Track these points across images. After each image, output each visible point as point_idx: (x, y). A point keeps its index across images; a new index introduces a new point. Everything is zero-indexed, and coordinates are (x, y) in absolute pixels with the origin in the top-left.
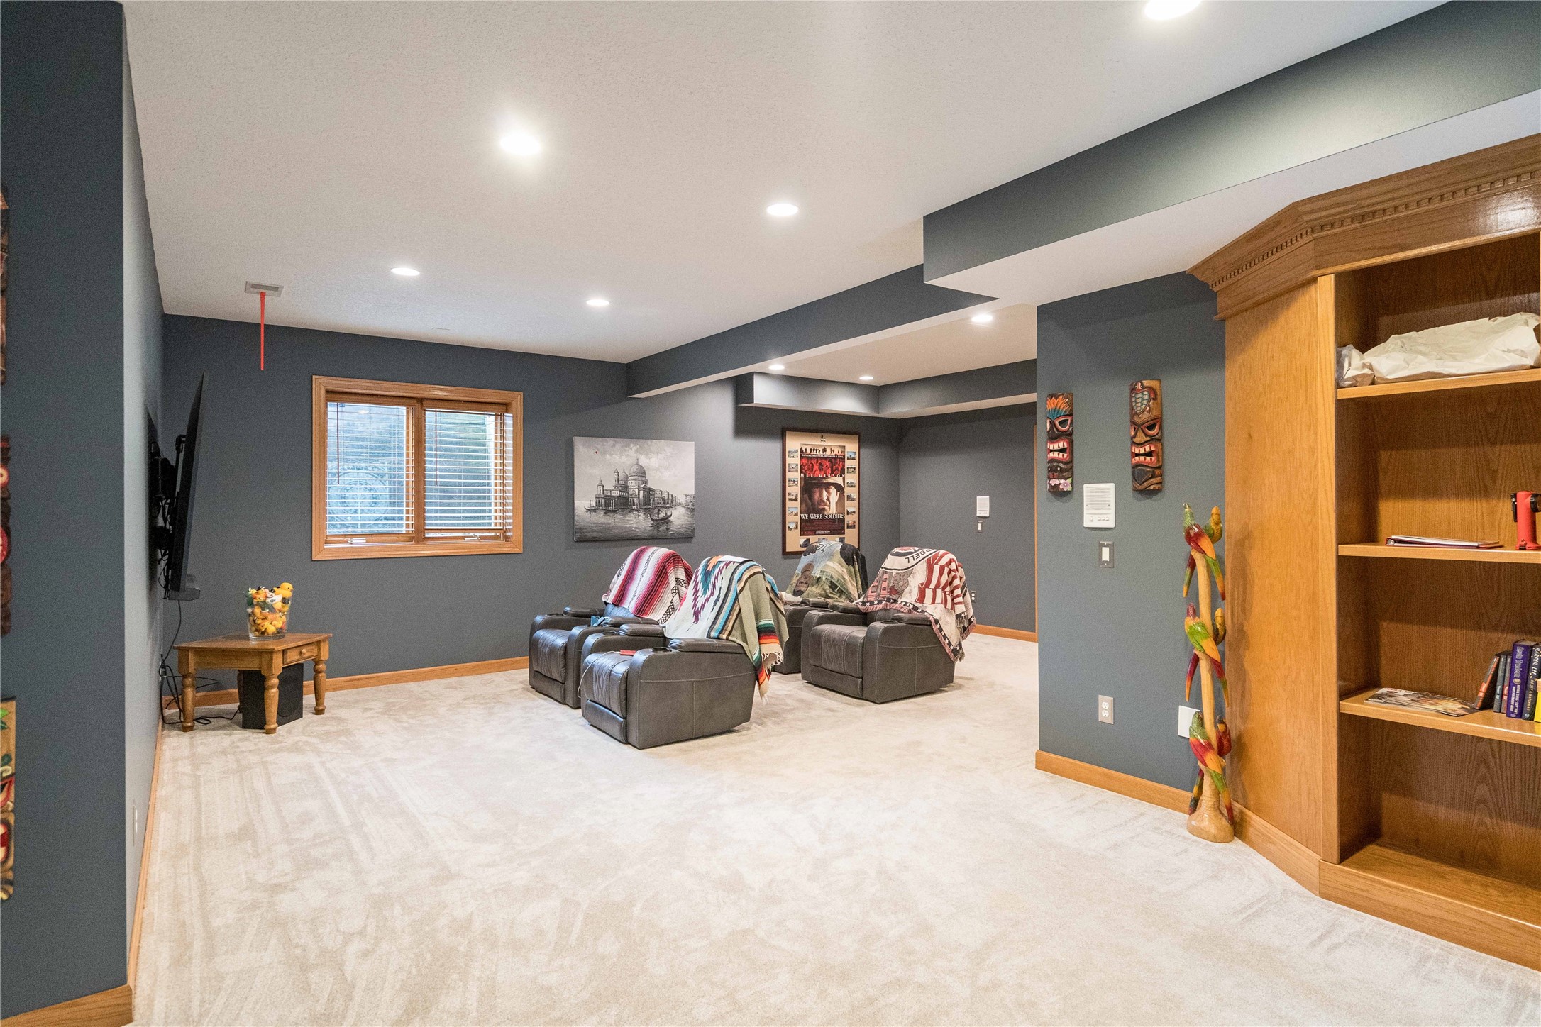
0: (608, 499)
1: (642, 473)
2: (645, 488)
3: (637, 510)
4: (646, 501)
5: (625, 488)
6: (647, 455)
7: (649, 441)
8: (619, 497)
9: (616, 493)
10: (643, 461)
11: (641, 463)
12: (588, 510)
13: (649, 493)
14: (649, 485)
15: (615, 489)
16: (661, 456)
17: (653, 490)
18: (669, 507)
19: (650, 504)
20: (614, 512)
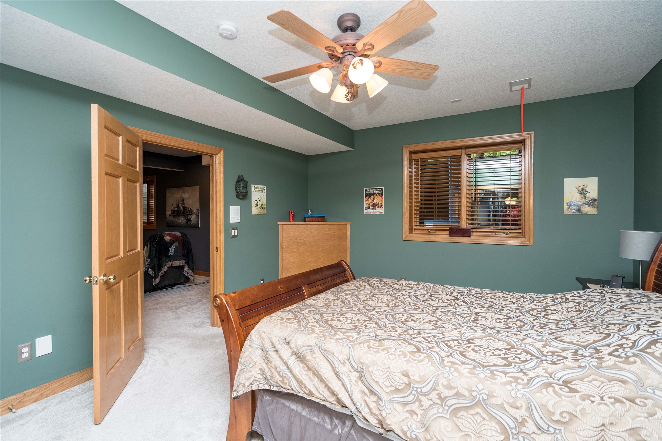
0: (174, 211)
1: (183, 201)
2: (184, 207)
3: (182, 215)
4: (184, 212)
5: (178, 207)
6: (184, 193)
7: (185, 188)
8: (176, 210)
9: (176, 209)
10: (184, 196)
11: (183, 197)
12: (169, 215)
13: (185, 208)
14: (185, 206)
15: (176, 207)
16: (189, 193)
17: (186, 207)
18: (191, 214)
19: (185, 213)
20: (176, 216)
